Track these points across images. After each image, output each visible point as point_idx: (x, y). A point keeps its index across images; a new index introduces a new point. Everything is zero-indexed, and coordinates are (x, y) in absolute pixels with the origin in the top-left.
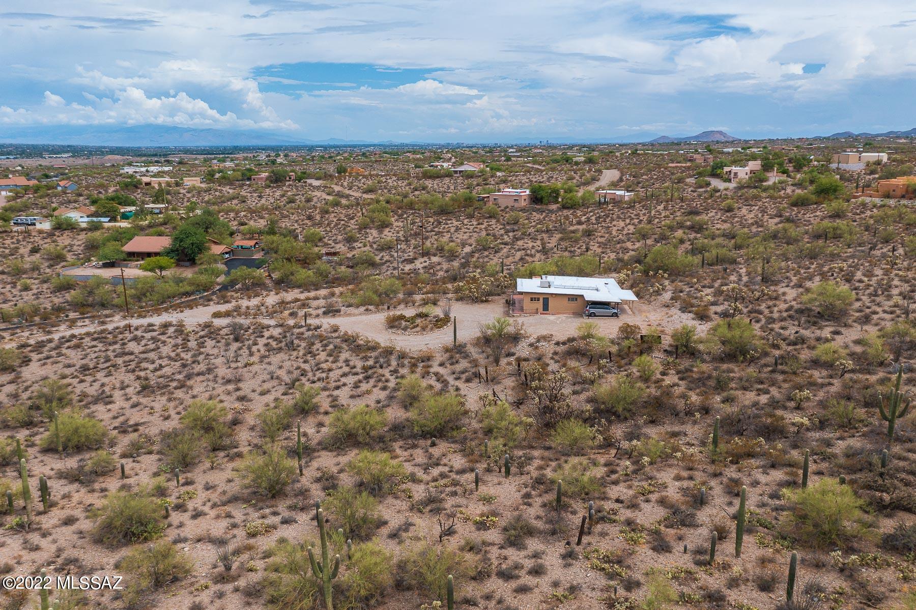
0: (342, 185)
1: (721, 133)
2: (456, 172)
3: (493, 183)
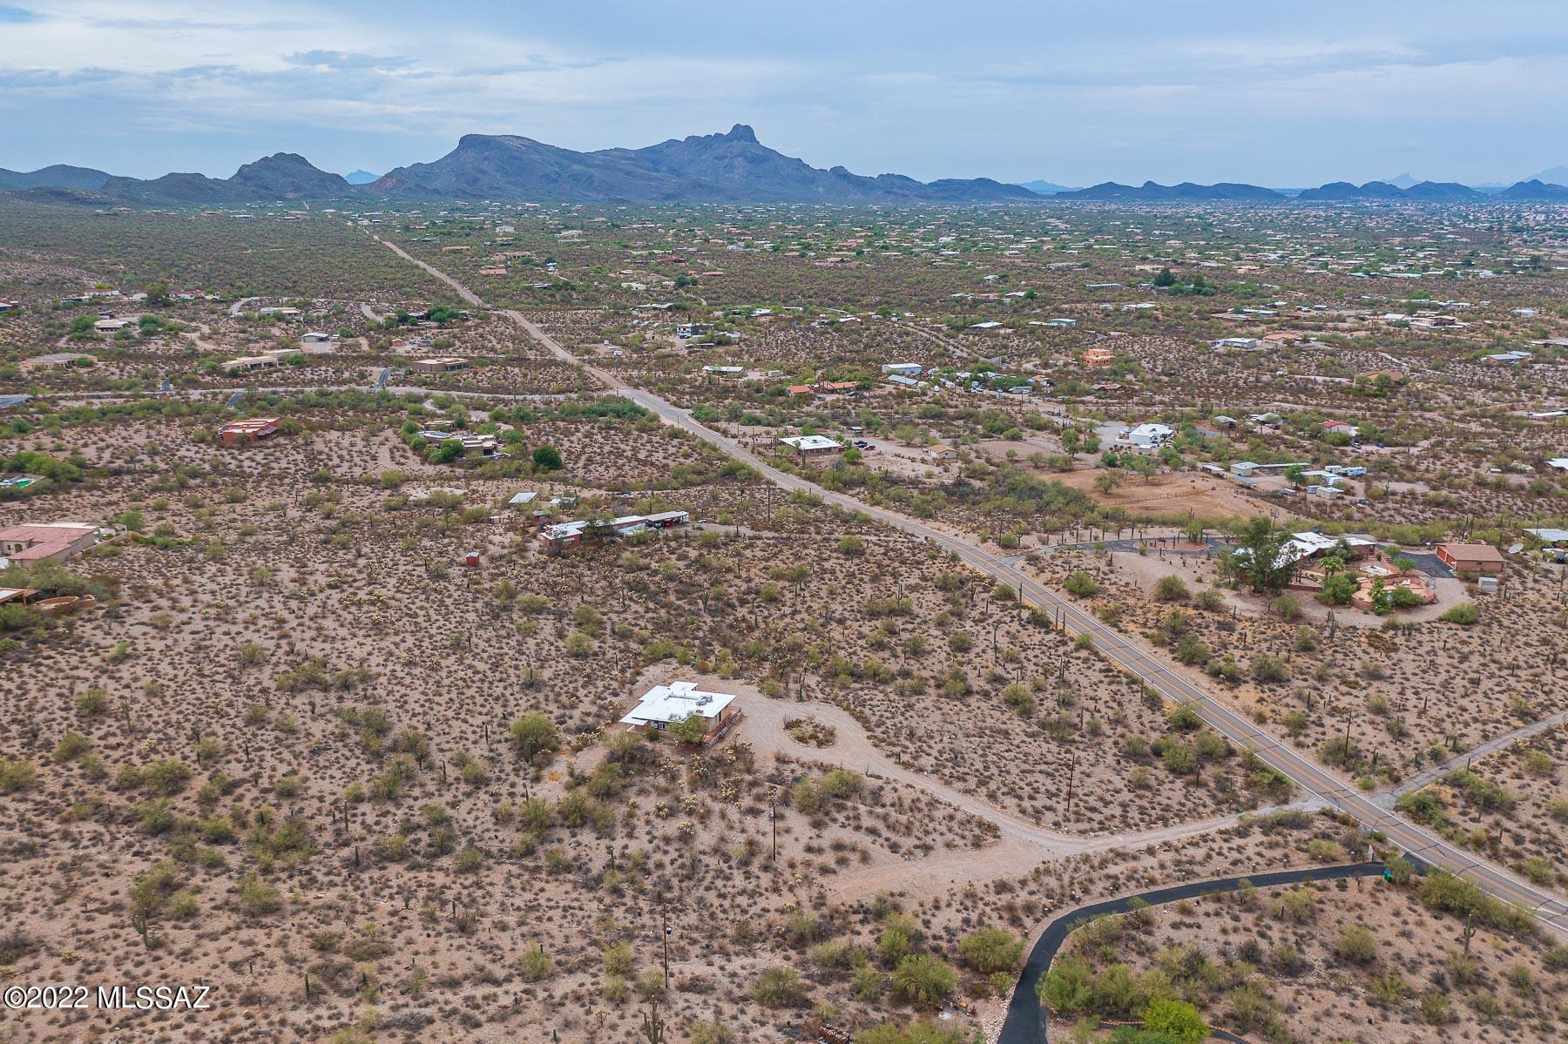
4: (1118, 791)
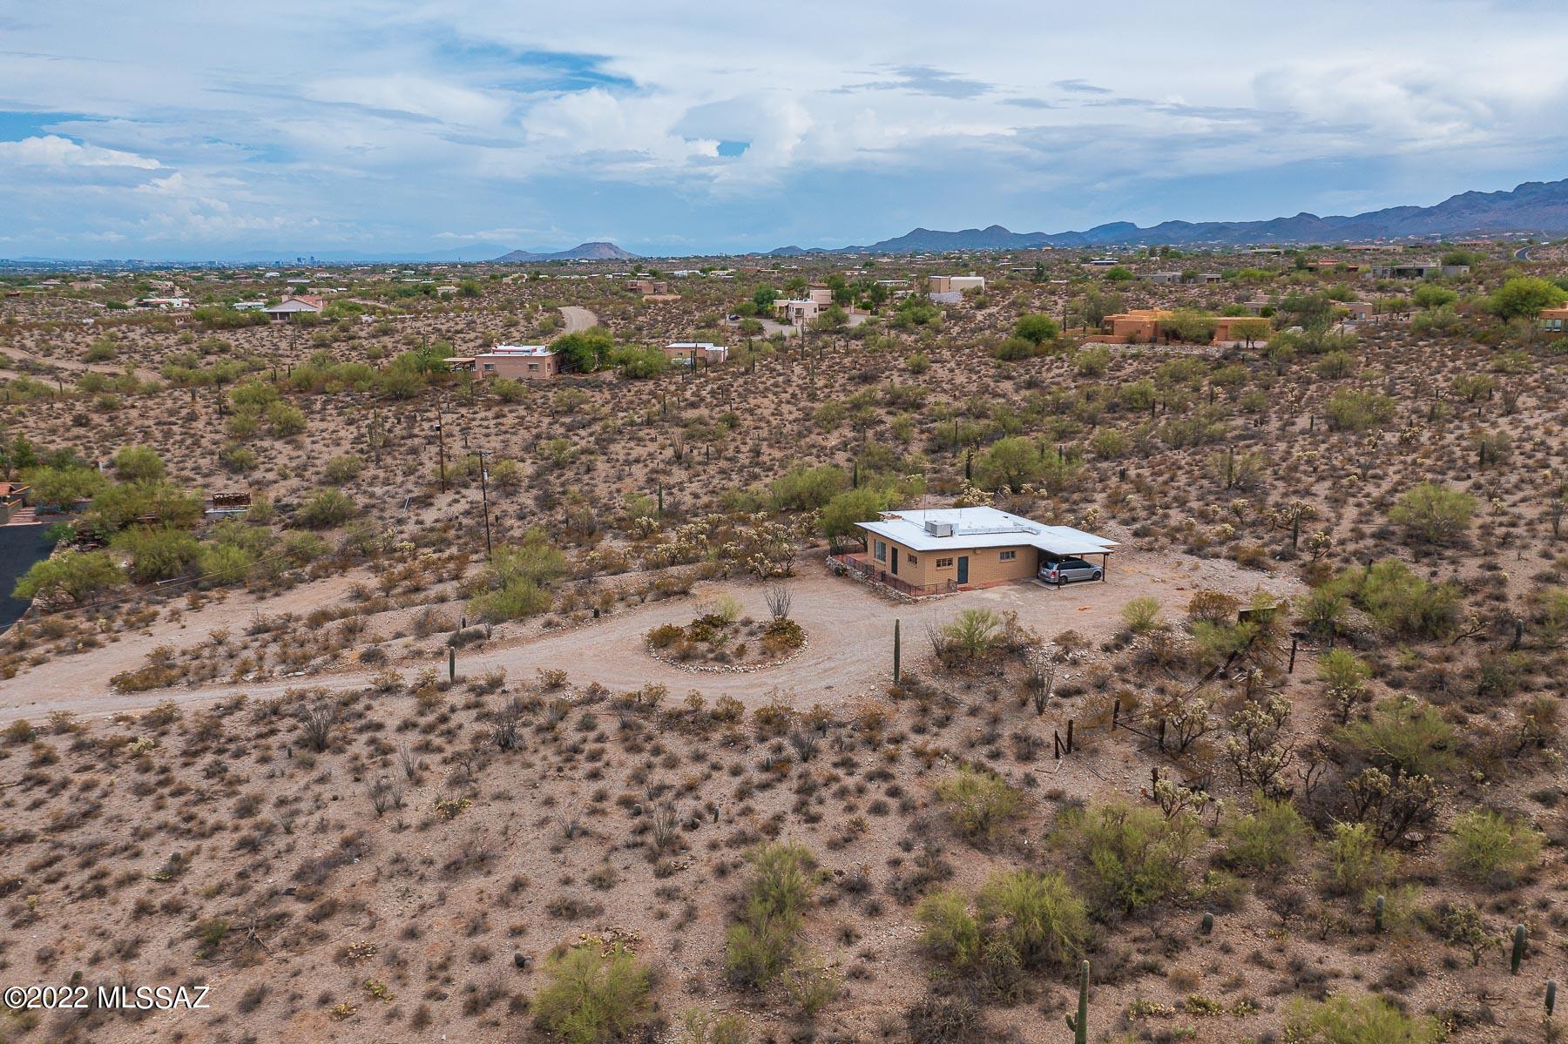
0: (23, 347)
1: (609, 246)
2: (274, 315)
3: (363, 334)
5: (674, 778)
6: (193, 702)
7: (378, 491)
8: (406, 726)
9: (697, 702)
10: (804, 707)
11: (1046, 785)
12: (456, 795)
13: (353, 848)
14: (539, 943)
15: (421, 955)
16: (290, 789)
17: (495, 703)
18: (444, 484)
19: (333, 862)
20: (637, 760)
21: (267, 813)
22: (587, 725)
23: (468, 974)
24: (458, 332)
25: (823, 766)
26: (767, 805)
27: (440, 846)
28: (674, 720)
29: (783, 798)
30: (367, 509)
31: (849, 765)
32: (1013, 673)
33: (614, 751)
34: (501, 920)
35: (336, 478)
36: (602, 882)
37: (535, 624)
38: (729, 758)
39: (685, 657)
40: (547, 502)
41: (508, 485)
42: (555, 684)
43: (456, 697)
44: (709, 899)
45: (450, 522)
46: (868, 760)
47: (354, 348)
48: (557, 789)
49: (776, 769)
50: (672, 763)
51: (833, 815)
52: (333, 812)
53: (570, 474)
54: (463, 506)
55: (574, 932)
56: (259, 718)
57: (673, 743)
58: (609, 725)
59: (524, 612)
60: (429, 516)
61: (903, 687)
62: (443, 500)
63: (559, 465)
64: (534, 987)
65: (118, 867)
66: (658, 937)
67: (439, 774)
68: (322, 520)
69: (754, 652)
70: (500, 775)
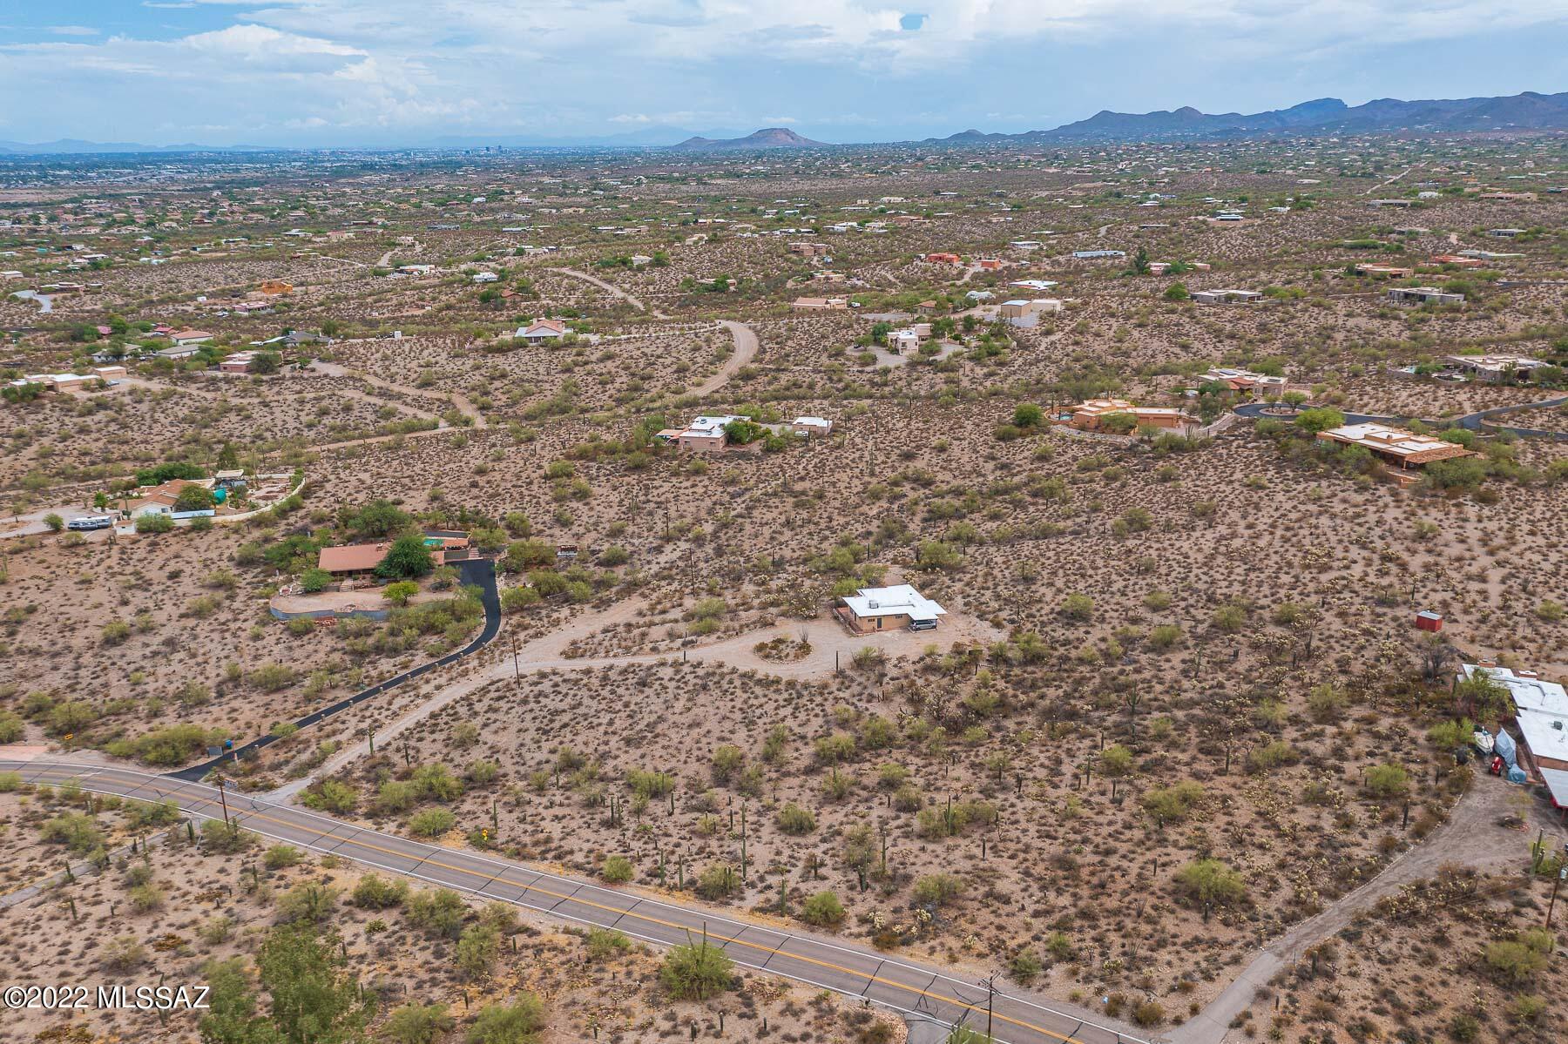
1: (786, 132)
3: (593, 358)
4: (485, 725)
5: (756, 702)
6: (598, 664)
7: (636, 541)
8: (671, 679)
9: (767, 676)
10: (801, 680)
11: (872, 710)
12: (689, 704)
13: (661, 719)
14: (714, 746)
15: (684, 748)
16: (638, 699)
17: (700, 672)
18: (668, 539)
19: (655, 723)
20: (745, 696)
21: (632, 707)
22: (731, 682)
23: (696, 753)
24: (659, 357)
25: (804, 701)
26: (782, 712)
27: (687, 719)
28: (759, 682)
29: (789, 710)
30: (632, 553)
31: (811, 701)
32: (878, 669)
33: (739, 692)
34: (704, 740)
35: (615, 533)
36: (732, 732)
37: (714, 637)
38: (774, 696)
39: (767, 657)
40: (719, 552)
41: (699, 540)
42: (721, 666)
43: (686, 669)
44: (760, 738)
45: (672, 565)
46: (818, 699)
47: (589, 374)
48: (720, 704)
49: (789, 701)
50: (756, 697)
51: (802, 716)
52: (652, 707)
53: (731, 533)
54: (678, 554)
55: (724, 744)
56: (621, 673)
57: (758, 690)
58: (738, 683)
59: (710, 631)
60: (662, 559)
61: (839, 674)
62: (668, 548)
63: (725, 526)
64: (713, 756)
65: (596, 721)
66: (746, 747)
67: (684, 697)
68: (612, 562)
69: (791, 657)
70: (702, 698)
